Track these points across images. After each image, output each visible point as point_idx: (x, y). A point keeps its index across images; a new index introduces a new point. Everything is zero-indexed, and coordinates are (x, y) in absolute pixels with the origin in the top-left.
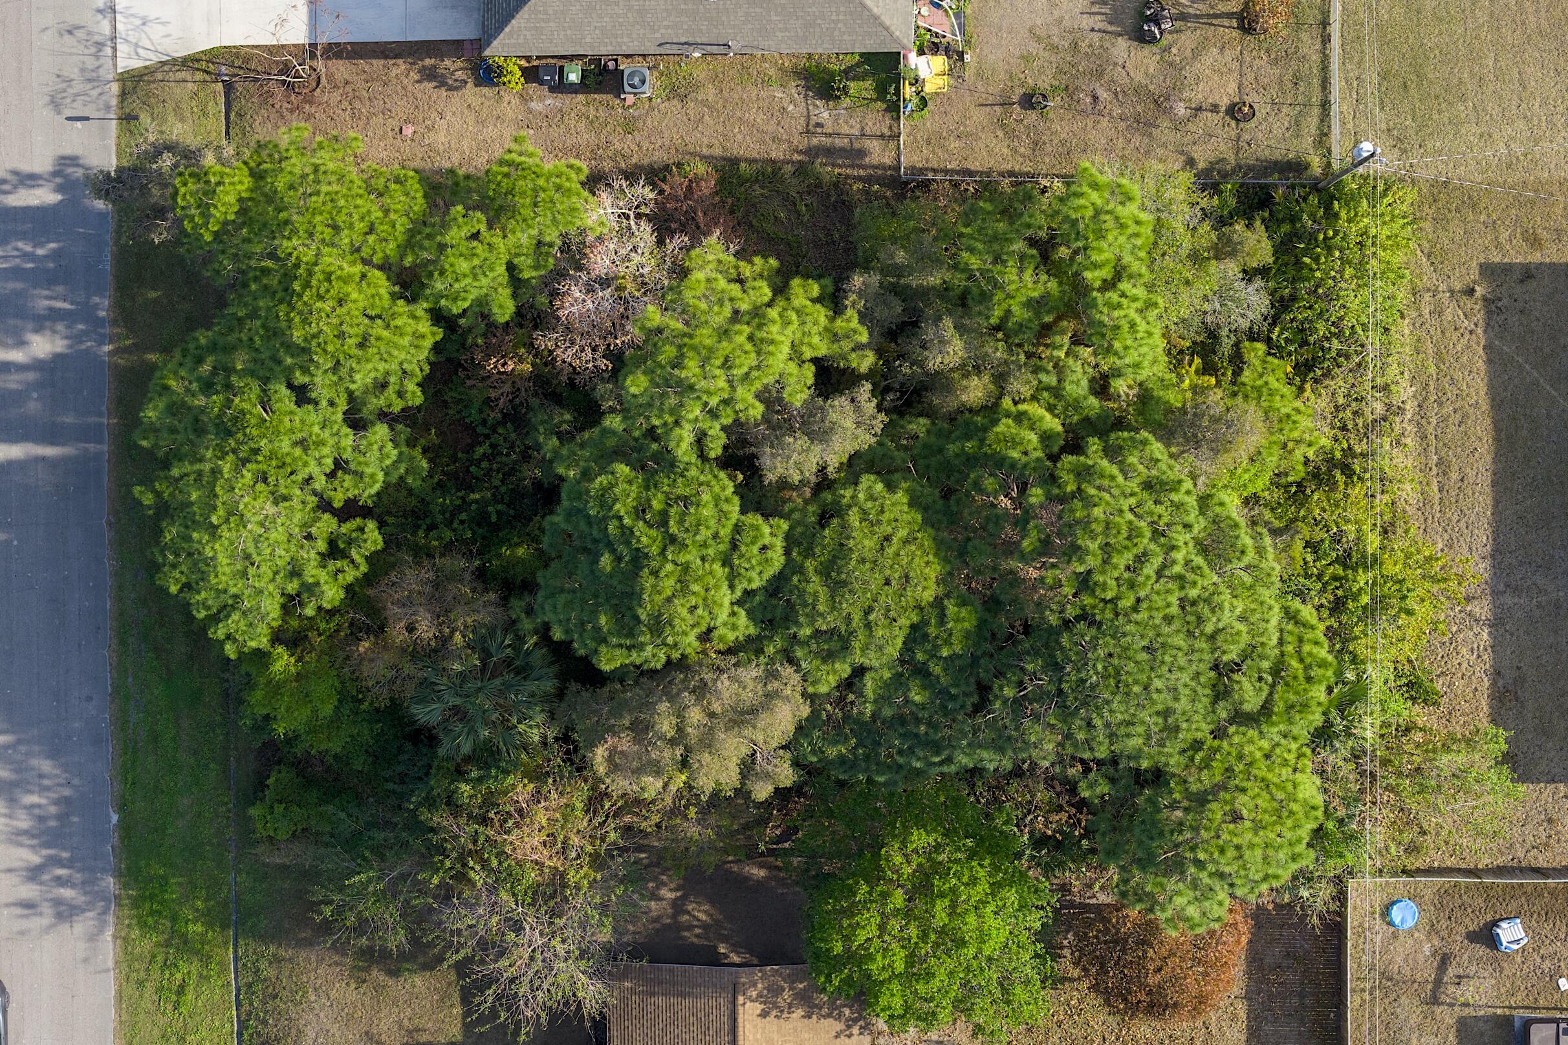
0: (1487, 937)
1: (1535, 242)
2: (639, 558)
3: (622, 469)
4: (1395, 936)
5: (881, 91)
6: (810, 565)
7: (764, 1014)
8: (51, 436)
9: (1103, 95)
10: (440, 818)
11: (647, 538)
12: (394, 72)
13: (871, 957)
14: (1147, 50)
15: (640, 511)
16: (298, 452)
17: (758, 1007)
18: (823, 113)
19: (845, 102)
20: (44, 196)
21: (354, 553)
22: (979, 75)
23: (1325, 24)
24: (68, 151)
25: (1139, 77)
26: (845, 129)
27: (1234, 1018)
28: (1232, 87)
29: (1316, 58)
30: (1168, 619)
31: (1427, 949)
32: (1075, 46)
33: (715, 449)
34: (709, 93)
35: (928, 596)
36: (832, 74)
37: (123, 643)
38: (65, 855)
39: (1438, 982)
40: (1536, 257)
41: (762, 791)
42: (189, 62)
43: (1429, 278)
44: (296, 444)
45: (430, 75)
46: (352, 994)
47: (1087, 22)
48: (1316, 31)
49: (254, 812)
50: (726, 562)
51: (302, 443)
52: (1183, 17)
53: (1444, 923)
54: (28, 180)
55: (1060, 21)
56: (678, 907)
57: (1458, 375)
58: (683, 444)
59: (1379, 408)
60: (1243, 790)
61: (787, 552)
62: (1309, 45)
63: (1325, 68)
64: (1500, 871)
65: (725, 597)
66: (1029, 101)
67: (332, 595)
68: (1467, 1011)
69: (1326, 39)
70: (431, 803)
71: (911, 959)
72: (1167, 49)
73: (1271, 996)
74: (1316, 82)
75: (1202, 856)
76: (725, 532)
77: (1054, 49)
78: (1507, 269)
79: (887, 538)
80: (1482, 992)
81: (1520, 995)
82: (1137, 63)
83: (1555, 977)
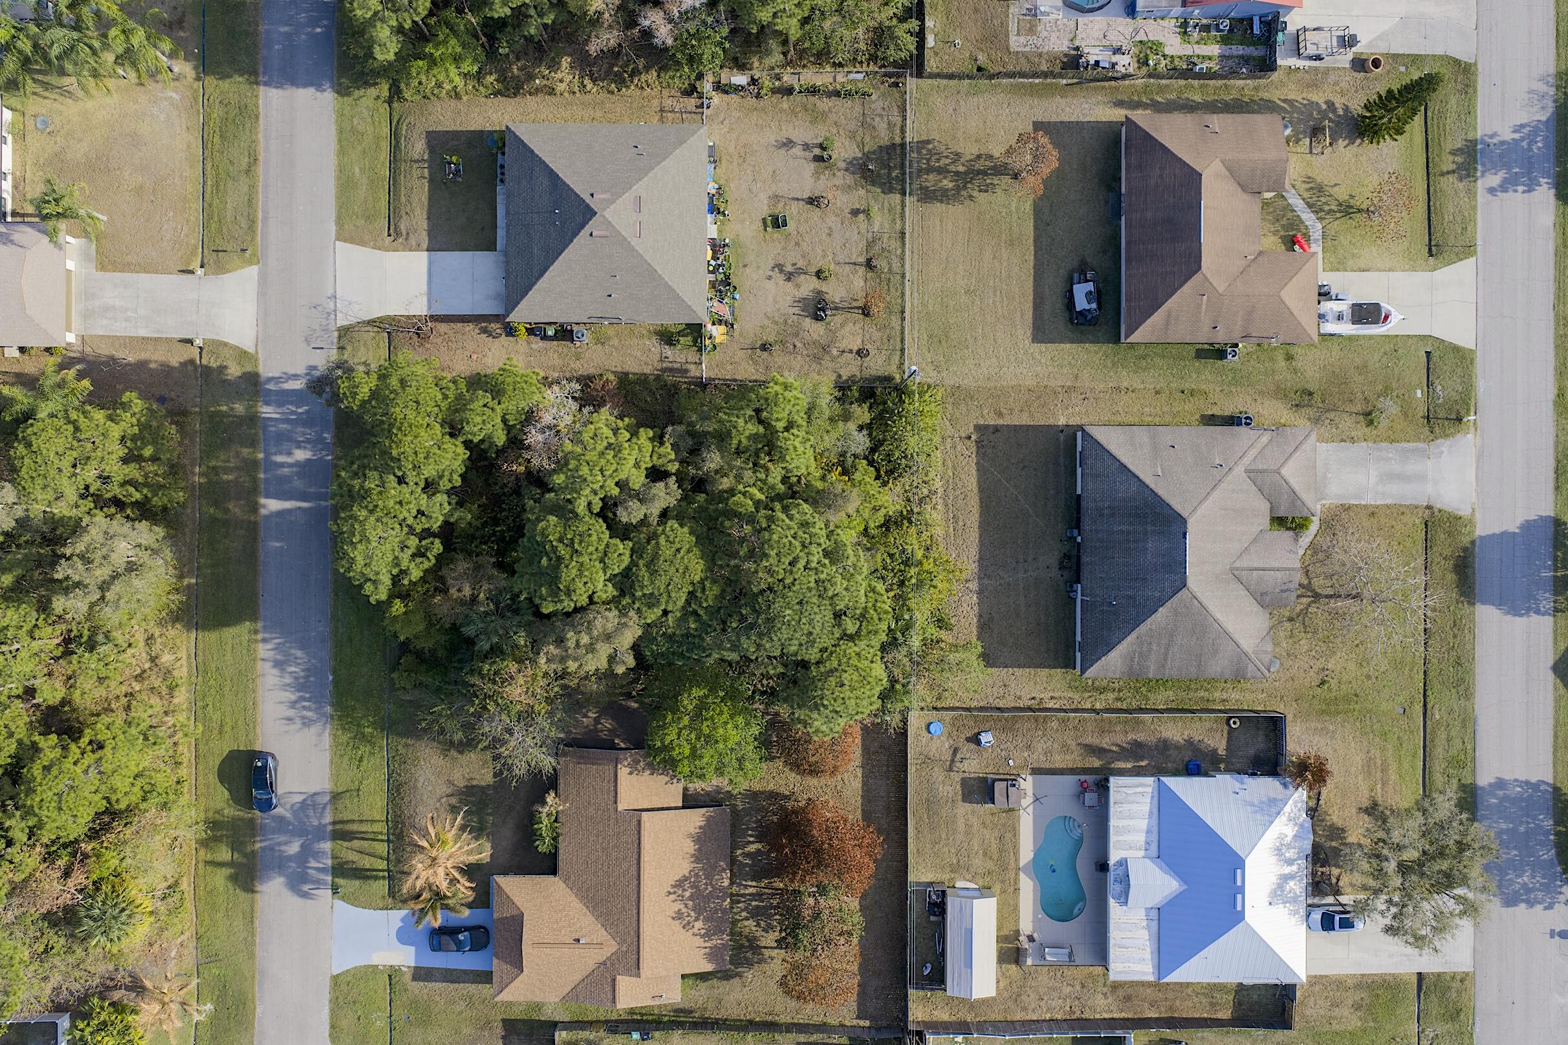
0: (975, 740)
1: (1000, 415)
2: (560, 559)
3: (553, 519)
4: (932, 739)
5: (695, 341)
6: (641, 562)
7: (631, 773)
8: (303, 497)
9: (799, 345)
10: (475, 680)
11: (564, 551)
12: (468, 329)
13: (673, 749)
14: (820, 324)
15: (561, 539)
16: (397, 507)
17: (628, 770)
18: (668, 351)
19: (678, 347)
20: (299, 385)
21: (428, 554)
22: (741, 334)
23: (903, 312)
24: (312, 364)
25: (815, 336)
26: (679, 360)
27: (856, 776)
28: (859, 341)
29: (898, 328)
31: (947, 745)
32: (786, 322)
33: (597, 508)
34: (615, 342)
35: (697, 578)
36: (672, 333)
37: (336, 595)
38: (307, 695)
39: (953, 761)
40: (1001, 422)
41: (620, 670)
42: (371, 323)
43: (950, 431)
44: (396, 503)
45: (484, 331)
46: (441, 762)
47: (792, 310)
48: (899, 316)
49: (395, 675)
50: (602, 561)
51: (400, 503)
52: (836, 308)
53: (955, 733)
54: (295, 377)
55: (779, 310)
56: (597, 721)
57: (963, 477)
58: (581, 507)
59: (925, 491)
60: (846, 672)
61: (631, 556)
62: (895, 321)
63: (902, 333)
64: (981, 709)
65: (601, 577)
66: (764, 347)
67: (416, 574)
68: (967, 775)
69: (903, 319)
70: (472, 672)
71: (694, 749)
72: (829, 324)
73: (873, 766)
74: (898, 339)
75: (826, 702)
76: (601, 548)
77: (776, 323)
78: (987, 427)
79: (678, 550)
80: (973, 766)
81: (991, 768)
82: (814, 330)
83: (1007, 759)
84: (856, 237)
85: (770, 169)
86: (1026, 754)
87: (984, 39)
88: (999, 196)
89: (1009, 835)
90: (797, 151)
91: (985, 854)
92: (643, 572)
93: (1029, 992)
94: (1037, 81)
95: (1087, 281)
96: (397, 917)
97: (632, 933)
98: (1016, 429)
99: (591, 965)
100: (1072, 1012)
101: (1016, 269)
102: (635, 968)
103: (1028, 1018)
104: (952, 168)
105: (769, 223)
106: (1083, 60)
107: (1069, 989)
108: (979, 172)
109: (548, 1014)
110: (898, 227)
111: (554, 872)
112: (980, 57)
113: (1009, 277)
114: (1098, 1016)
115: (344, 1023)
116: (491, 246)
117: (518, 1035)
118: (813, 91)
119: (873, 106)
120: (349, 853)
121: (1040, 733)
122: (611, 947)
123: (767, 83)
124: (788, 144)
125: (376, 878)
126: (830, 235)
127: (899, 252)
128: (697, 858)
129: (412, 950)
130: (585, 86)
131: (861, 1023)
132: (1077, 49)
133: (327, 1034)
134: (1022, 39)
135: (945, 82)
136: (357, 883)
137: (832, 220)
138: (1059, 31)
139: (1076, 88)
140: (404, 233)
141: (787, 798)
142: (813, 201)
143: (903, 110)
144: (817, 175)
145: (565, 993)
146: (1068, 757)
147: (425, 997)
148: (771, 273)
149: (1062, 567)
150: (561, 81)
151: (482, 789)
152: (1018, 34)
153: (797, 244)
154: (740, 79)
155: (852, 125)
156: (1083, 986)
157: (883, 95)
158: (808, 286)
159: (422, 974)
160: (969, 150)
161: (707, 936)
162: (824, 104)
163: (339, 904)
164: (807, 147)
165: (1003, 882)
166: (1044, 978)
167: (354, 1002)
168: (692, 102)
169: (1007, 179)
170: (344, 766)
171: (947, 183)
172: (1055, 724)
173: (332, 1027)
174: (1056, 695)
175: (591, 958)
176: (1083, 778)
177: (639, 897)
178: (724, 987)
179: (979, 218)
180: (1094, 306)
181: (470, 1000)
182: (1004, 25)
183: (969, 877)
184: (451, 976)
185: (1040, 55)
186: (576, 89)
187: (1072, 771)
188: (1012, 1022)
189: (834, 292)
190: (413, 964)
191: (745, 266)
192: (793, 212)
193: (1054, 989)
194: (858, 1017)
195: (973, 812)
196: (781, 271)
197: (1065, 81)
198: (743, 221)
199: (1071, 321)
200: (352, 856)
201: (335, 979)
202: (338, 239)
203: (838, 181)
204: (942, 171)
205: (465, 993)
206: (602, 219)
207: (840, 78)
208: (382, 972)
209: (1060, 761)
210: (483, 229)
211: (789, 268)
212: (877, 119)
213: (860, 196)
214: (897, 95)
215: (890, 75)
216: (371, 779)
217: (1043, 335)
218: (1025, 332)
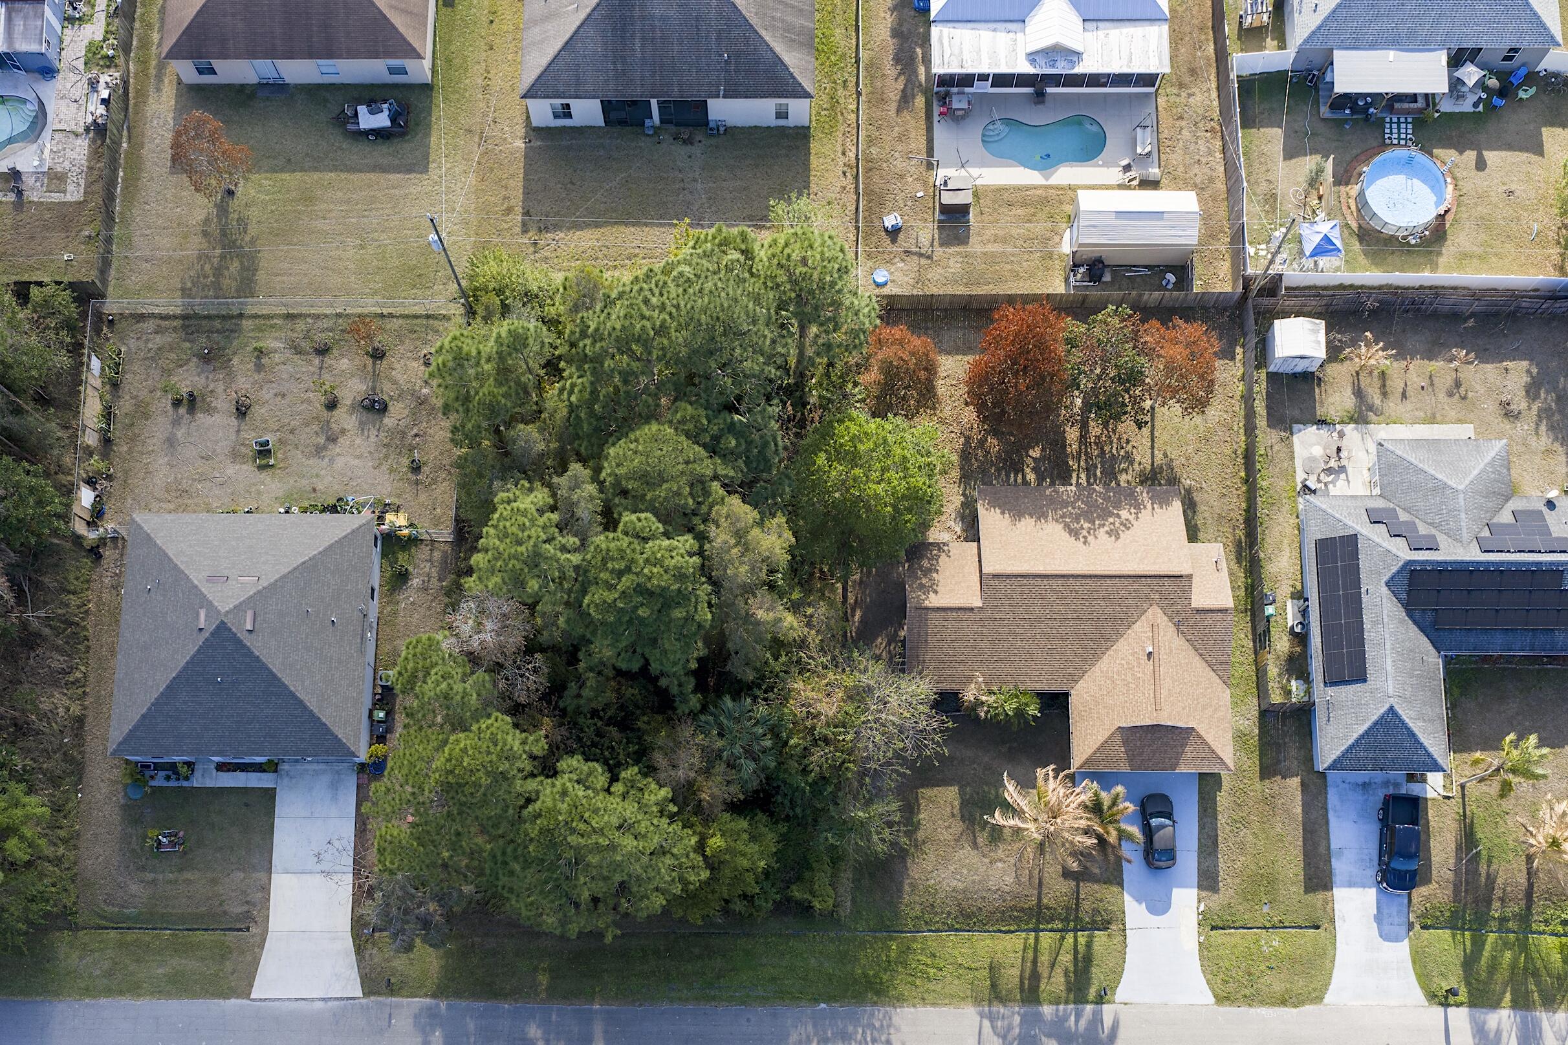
0: (894, 233)
1: (509, 210)
2: (639, 588)
3: (586, 600)
4: (893, 281)
5: (404, 547)
6: (649, 497)
7: (936, 592)
9: (415, 431)
10: (814, 763)
11: (626, 581)
14: (391, 408)
15: (611, 587)
17: (932, 595)
18: (416, 582)
19: (410, 569)
20: (437, 1039)
22: (399, 496)
23: (382, 316)
24: (411, 1021)
25: (406, 412)
26: (427, 569)
28: (415, 364)
29: (401, 321)
31: (901, 265)
32: (386, 445)
33: (574, 542)
35: (670, 430)
36: (393, 573)
39: (921, 255)
40: (519, 210)
41: (789, 537)
42: (360, 953)
46: (931, 856)
47: (373, 439)
48: (387, 320)
49: (817, 909)
52: (374, 388)
53: (886, 256)
55: (370, 452)
57: (581, 249)
58: (571, 559)
61: (642, 511)
62: (395, 324)
63: (407, 317)
65: (667, 543)
66: (416, 468)
68: (936, 243)
69: (391, 316)
70: (805, 771)
72: (391, 398)
74: (414, 321)
76: (627, 539)
77: (386, 457)
78: (524, 224)
79: (636, 452)
80: (925, 232)
81: (926, 216)
82: (398, 413)
83: (916, 200)
84: (289, 368)
85: (200, 462)
86: (910, 179)
87: (66, 229)
88: (254, 213)
89: (1006, 196)
90: (180, 433)
91: (1029, 221)
92: (662, 492)
93: (1191, 174)
94: (121, 174)
95: (356, 115)
96: (1134, 911)
97: (1136, 586)
98: (527, 193)
99: (1179, 642)
100: (1213, 130)
101: (340, 194)
102: (1181, 582)
103: (1222, 175)
104: (216, 261)
105: (263, 462)
106: (100, 121)
107: (1184, 132)
108: (224, 233)
109: (1249, 722)
110: (279, 322)
111: (1066, 695)
112: (87, 233)
113: (348, 202)
114: (1216, 103)
115: (1278, 987)
116: (269, 795)
117: (1279, 762)
118: (107, 415)
119: (134, 350)
120: (1055, 983)
121: (885, 165)
122: (1155, 614)
123: (95, 463)
124: (171, 442)
125: (1089, 946)
126: (284, 395)
127: (310, 320)
128: (1041, 515)
129: (1177, 893)
130: (77, 680)
131: (1239, 357)
132: (87, 130)
133: (1294, 1010)
134: (71, 188)
135: (113, 273)
136: (1094, 970)
137: (266, 394)
138: (64, 149)
139: (134, 132)
140: (246, 908)
141: (968, 439)
142: (242, 411)
143: (141, 317)
144: (210, 410)
145: (1219, 681)
146: (913, 135)
147: (1238, 881)
148: (327, 460)
149: (688, 142)
150: (68, 709)
151: (964, 804)
152: (64, 192)
153: (292, 432)
154: (86, 497)
155: (156, 373)
156: (1181, 118)
157: (122, 340)
158: (345, 419)
159: (1208, 881)
160: (196, 243)
161: (1138, 506)
162: (123, 407)
163: (1121, 994)
164: (176, 422)
165: (1061, 202)
166: (1175, 158)
167: (1250, 974)
168: (108, 553)
169: (235, 204)
170: (938, 987)
171: (234, 266)
172: (874, 150)
173: (1283, 1003)
174: (839, 149)
175: (1171, 641)
176: (936, 118)
177: (1091, 576)
178: (1204, 513)
179: (277, 235)
180: (385, 106)
181: (1240, 822)
182: (51, 207)
183: (1057, 239)
184: (1209, 845)
185: (90, 168)
186: (80, 691)
187: (930, 130)
188: (1228, 191)
189: (353, 389)
190: (1195, 891)
191: (314, 490)
192: (251, 437)
193: (1186, 148)
194: (1233, 358)
195: (979, 234)
196: (324, 448)
197: (125, 145)
198: (259, 492)
199: (403, 135)
200: (1059, 979)
201: (1222, 999)
202: (247, 995)
203: (220, 387)
204: (218, 272)
205: (1228, 828)
206: (231, 616)
207: (97, 383)
208: (1207, 938)
209: (918, 143)
210: (247, 805)
211: (321, 440)
212: (150, 345)
213: (241, 363)
214: (124, 323)
215: (98, 331)
216: (956, 953)
217: (421, 165)
218: (415, 185)
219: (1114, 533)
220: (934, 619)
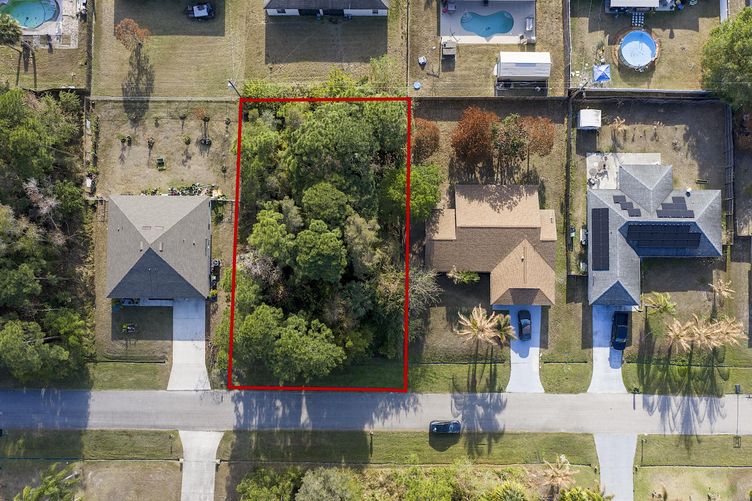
0: (423, 65)
1: (260, 53)
2: (318, 254)
3: (298, 258)
4: (422, 87)
5: (221, 205)
6: (322, 213)
7: (438, 233)
9: (223, 154)
10: (388, 309)
11: (314, 252)
12: (213, 321)
13: (420, 203)
14: (213, 143)
15: (307, 254)
16: (292, 338)
17: (436, 234)
18: (226, 219)
19: (224, 214)
20: (241, 405)
21: (319, 326)
22: (217, 182)
23: (207, 102)
24: (231, 399)
25: (219, 145)
26: (230, 214)
27: (441, 125)
28: (222, 123)
29: (215, 104)
30: (336, 127)
31: (425, 79)
32: (211, 160)
33: (292, 236)
34: (220, 246)
35: (330, 185)
36: (216, 217)
39: (434, 76)
40: (264, 53)
41: (378, 227)
42: (209, 372)
43: (268, 78)
44: (290, 339)
45: (214, 312)
46: (434, 335)
47: (206, 157)
48: (209, 104)
49: (389, 357)
50: (320, 233)
51: (290, 337)
52: (205, 134)
53: (419, 76)
54: (237, 409)
55: (205, 163)
57: (291, 72)
58: (291, 243)
59: (298, 90)
60: (378, 110)
61: (319, 219)
62: (212, 105)
63: (218, 102)
64: (407, 63)
65: (329, 234)
66: (224, 171)
67: (329, 331)
68: (441, 70)
69: (211, 101)
70: (384, 312)
71: (421, 193)
72: (213, 139)
73: (436, 116)
74: (221, 104)
76: (313, 233)
77: (212, 165)
78: (266, 60)
79: (316, 195)
80: (436, 67)
81: (437, 58)
82: (216, 146)
83: (432, 50)
84: (169, 125)
85: (134, 168)
86: (430, 41)
87: (71, 61)
88: (151, 54)
89: (470, 49)
90: (125, 154)
91: (480, 61)
92: (327, 212)
93: (549, 39)
94: (93, 35)
95: (193, 10)
96: (514, 356)
97: (518, 232)
98: (267, 46)
99: (535, 254)
100: (559, 18)
101: (187, 46)
102: (537, 230)
103: (562, 39)
104: (136, 76)
105: (161, 168)
106: (83, 12)
107: (547, 19)
108: (139, 63)
109: (562, 280)
110: (164, 104)
111: (488, 274)
112: (80, 63)
113: (191, 49)
114: (561, 6)
115: (569, 386)
116: (170, 310)
117: (574, 296)
118: (95, 146)
119: (104, 117)
120: (482, 384)
121: (419, 34)
122: (525, 243)
123: (91, 168)
124: (122, 158)
125: (495, 369)
126: (168, 138)
127: (177, 104)
128: (481, 199)
129: (531, 349)
130: (90, 261)
131: (566, 122)
132: (77, 15)
133: (575, 395)
134: (72, 42)
135: (93, 81)
136: (498, 379)
137: (161, 137)
138: (68, 24)
139: (98, 16)
140: (163, 354)
141: (452, 159)
142: (151, 145)
143: (106, 102)
144: (137, 144)
145: (550, 268)
146: (431, 20)
147: (556, 344)
148: (187, 167)
149: (336, 23)
150: (87, 273)
151: (448, 314)
152: (70, 44)
153: (172, 154)
154: (88, 182)
155: (114, 127)
156: (546, 13)
157: (98, 111)
158: (194, 149)
159: (544, 344)
160: (127, 68)
161: (521, 195)
162: (102, 141)
163: (508, 389)
164: (124, 149)
165: (494, 52)
166: (543, 31)
167: (559, 381)
168: (99, 207)
169: (143, 50)
170: (437, 386)
171: (144, 78)
172: (415, 27)
173: (571, 392)
174: (400, 26)
175: (531, 253)
176: (441, 12)
177: (500, 228)
178: (548, 192)
179: (161, 64)
180: (205, 6)
181: (557, 321)
182: (64, 51)
183: (491, 69)
184: (545, 331)
185: (80, 33)
186: (91, 265)
187: (439, 18)
188: (564, 47)
189: (197, 135)
190: (539, 348)
191: (183, 180)
192: (155, 156)
193: (547, 27)
194: (563, 123)
195: (459, 66)
196: (186, 161)
197: (94, 22)
198: (160, 181)
199: (213, 18)
200: (484, 382)
201: (547, 391)
202: (166, 389)
203: (141, 134)
204: (137, 81)
205: (553, 323)
206: (153, 245)
207: (89, 132)
208: (543, 366)
209: (433, 24)
210: (162, 313)
211: (184, 158)
212: (110, 114)
213: (149, 123)
214: (99, 105)
215: (88, 109)
216: (444, 372)
217: (221, 32)
218: (219, 41)
219: (510, 208)
220: (436, 244)
